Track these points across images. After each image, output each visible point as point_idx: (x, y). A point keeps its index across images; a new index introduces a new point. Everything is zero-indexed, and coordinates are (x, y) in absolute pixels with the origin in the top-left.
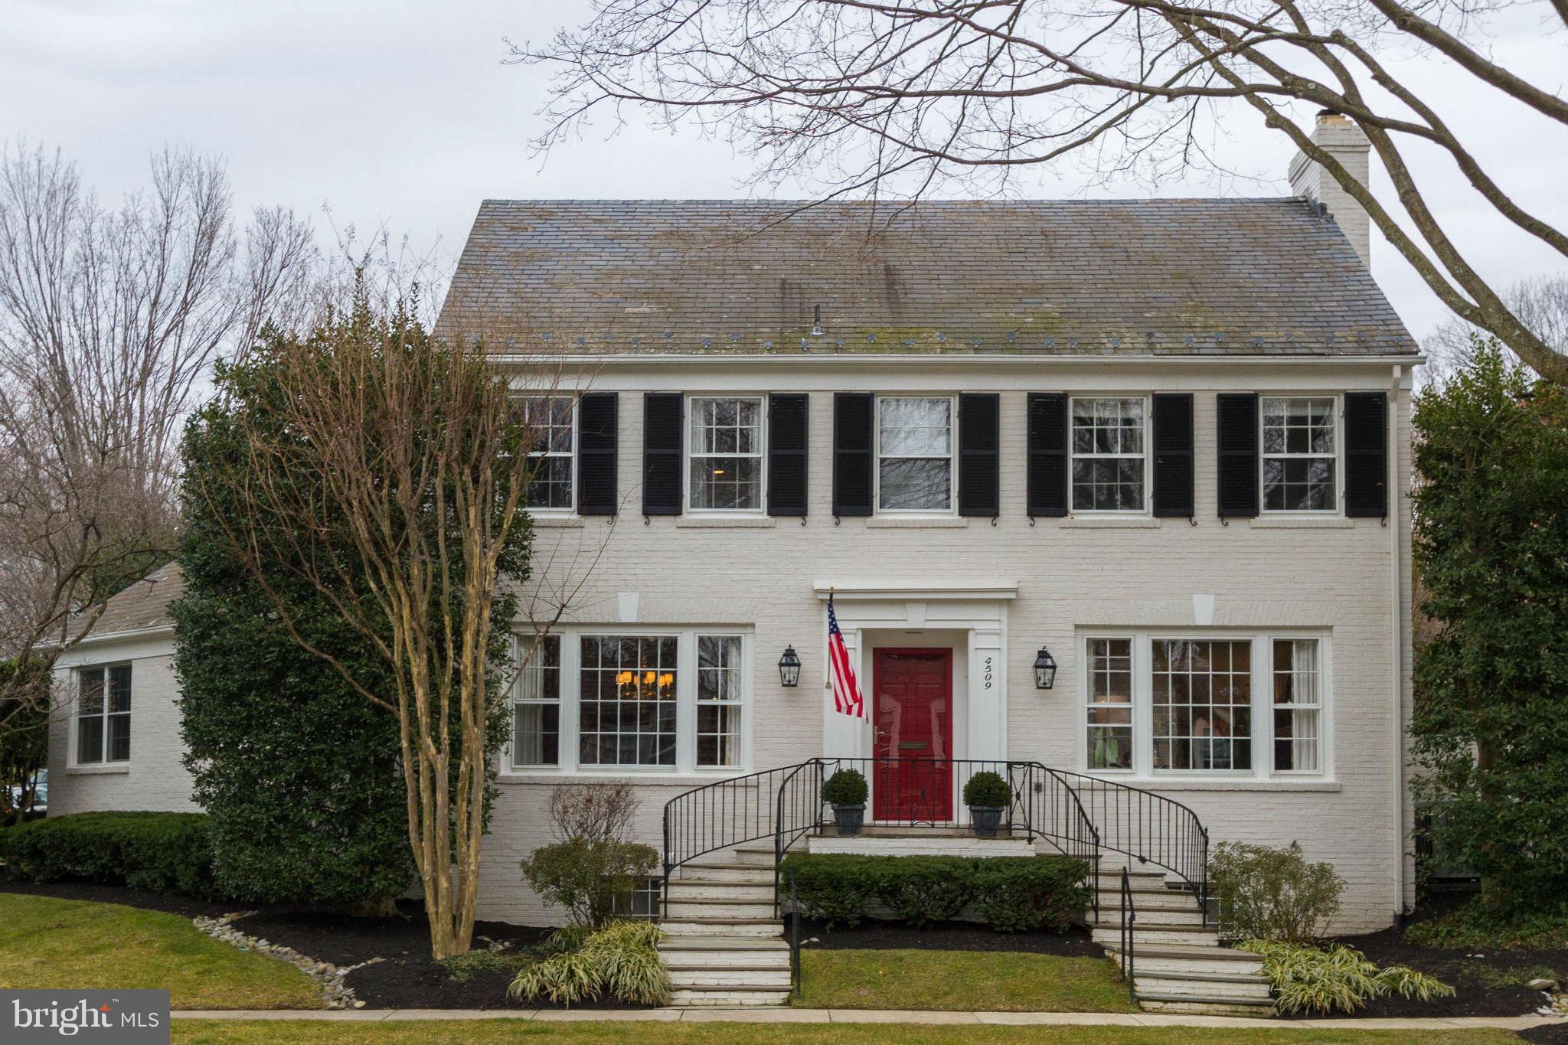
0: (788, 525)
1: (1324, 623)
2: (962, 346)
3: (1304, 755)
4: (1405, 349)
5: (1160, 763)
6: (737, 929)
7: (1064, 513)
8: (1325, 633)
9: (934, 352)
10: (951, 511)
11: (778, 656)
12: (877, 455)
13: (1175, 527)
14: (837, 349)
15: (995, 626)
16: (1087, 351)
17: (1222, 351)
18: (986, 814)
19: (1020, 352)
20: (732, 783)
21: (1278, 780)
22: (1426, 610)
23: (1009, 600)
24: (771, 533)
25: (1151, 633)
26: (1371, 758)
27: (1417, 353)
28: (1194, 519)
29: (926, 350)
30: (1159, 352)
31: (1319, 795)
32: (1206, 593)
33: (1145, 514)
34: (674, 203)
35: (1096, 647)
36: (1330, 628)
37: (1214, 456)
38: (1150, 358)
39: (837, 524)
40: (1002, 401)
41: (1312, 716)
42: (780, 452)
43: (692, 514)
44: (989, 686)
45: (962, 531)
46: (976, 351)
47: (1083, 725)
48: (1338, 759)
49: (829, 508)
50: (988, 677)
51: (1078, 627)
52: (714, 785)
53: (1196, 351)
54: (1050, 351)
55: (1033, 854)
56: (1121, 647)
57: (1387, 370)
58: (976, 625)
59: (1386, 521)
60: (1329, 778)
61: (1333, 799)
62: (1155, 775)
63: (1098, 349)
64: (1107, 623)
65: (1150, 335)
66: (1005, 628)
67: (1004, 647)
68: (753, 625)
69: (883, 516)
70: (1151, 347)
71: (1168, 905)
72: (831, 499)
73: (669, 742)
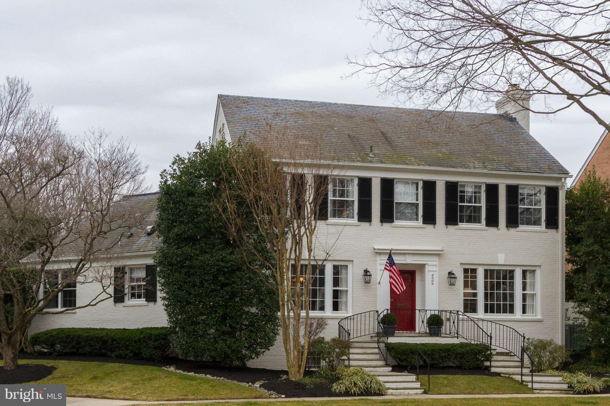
0: (365, 225)
1: (538, 265)
2: (423, 163)
3: (530, 308)
4: (565, 172)
5: (486, 311)
6: (376, 369)
7: (457, 224)
8: (538, 268)
9: (414, 165)
10: (419, 222)
11: (362, 272)
12: (395, 201)
13: (492, 230)
14: (382, 162)
15: (435, 263)
16: (466, 168)
17: (509, 170)
18: (436, 329)
19: (444, 166)
20: (349, 318)
21: (524, 317)
22: (568, 261)
23: (439, 254)
24: (359, 228)
25: (485, 266)
26: (552, 310)
27: (568, 174)
28: (499, 227)
29: (412, 164)
30: (489, 169)
31: (536, 322)
32: (502, 253)
33: (482, 225)
34: (290, 101)
35: (466, 271)
36: (540, 266)
37: (505, 206)
38: (485, 171)
39: (382, 225)
40: (437, 184)
41: (533, 296)
42: (362, 198)
43: (331, 220)
44: (433, 284)
45: (424, 229)
46: (429, 165)
47: (462, 298)
48: (542, 310)
49: (378, 219)
50: (432, 281)
51: (461, 264)
52: (345, 319)
53: (500, 170)
54: (454, 167)
55: (459, 343)
56: (474, 271)
57: (560, 179)
58: (429, 263)
59: (558, 230)
60: (539, 317)
61: (540, 324)
62: (485, 315)
63: (468, 167)
64: (471, 263)
65: (484, 163)
66: (438, 263)
67: (437, 270)
68: (352, 261)
69: (397, 223)
70: (485, 167)
71: (505, 359)
72: (379, 216)
73: (323, 303)
